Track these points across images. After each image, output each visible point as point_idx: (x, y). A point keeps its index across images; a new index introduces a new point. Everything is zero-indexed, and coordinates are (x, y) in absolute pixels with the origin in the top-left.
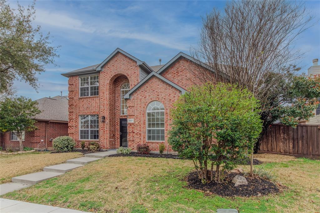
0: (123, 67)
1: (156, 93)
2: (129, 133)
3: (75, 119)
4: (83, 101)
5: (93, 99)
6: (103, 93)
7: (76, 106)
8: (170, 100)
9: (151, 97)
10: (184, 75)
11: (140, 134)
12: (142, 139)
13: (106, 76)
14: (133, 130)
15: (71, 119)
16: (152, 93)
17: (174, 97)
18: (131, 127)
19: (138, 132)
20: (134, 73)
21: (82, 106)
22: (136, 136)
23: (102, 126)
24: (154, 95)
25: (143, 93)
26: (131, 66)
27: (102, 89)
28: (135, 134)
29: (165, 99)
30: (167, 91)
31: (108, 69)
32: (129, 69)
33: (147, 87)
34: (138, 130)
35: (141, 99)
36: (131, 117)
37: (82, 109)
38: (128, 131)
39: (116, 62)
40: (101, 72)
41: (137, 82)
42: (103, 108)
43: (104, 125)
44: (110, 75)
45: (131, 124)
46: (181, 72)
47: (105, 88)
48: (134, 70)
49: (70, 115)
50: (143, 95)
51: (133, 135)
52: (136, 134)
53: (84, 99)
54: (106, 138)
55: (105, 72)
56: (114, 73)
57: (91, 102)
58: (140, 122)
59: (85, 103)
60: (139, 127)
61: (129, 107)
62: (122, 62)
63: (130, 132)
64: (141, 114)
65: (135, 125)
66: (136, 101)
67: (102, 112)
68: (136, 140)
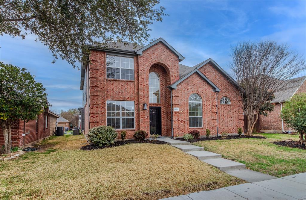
0: (163, 57)
1: (196, 87)
2: (174, 121)
3: (100, 105)
4: (113, 84)
5: (127, 84)
6: (143, 79)
7: (103, 89)
8: (206, 94)
9: (193, 89)
10: (209, 76)
11: (184, 121)
12: (186, 126)
13: (146, 62)
14: (178, 118)
15: (95, 104)
16: (193, 87)
17: (209, 92)
18: (176, 115)
19: (182, 119)
20: (175, 65)
21: (111, 89)
22: (181, 123)
23: (142, 114)
24: (194, 89)
25: (186, 85)
26: (172, 59)
27: (141, 74)
28: (179, 121)
29: (202, 93)
30: (204, 86)
31: (148, 55)
32: (169, 61)
33: (189, 81)
34: (182, 118)
35: (184, 90)
36: (176, 106)
37: (112, 93)
38: (174, 119)
39: (157, 50)
40: (139, 56)
41: (177, 74)
42: (143, 95)
43: (144, 113)
44: (151, 62)
45: (176, 113)
46: (207, 73)
47: (144, 74)
48: (174, 62)
49: (94, 100)
50: (186, 87)
51: (178, 123)
52: (181, 122)
53: (114, 81)
54: (146, 126)
55: (144, 58)
56: (155, 61)
57: (124, 87)
58: (184, 110)
59: (116, 87)
60: (183, 115)
61: (174, 96)
62: (162, 52)
63: (176, 119)
64: (184, 104)
65: (179, 114)
66: (180, 91)
67: (141, 98)
68: (180, 127)
